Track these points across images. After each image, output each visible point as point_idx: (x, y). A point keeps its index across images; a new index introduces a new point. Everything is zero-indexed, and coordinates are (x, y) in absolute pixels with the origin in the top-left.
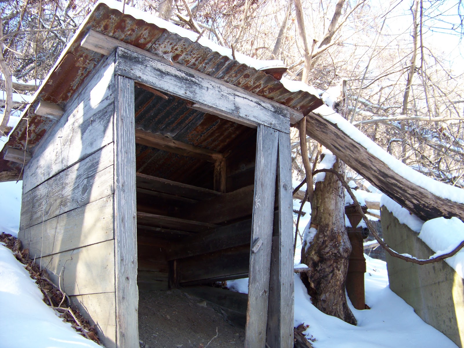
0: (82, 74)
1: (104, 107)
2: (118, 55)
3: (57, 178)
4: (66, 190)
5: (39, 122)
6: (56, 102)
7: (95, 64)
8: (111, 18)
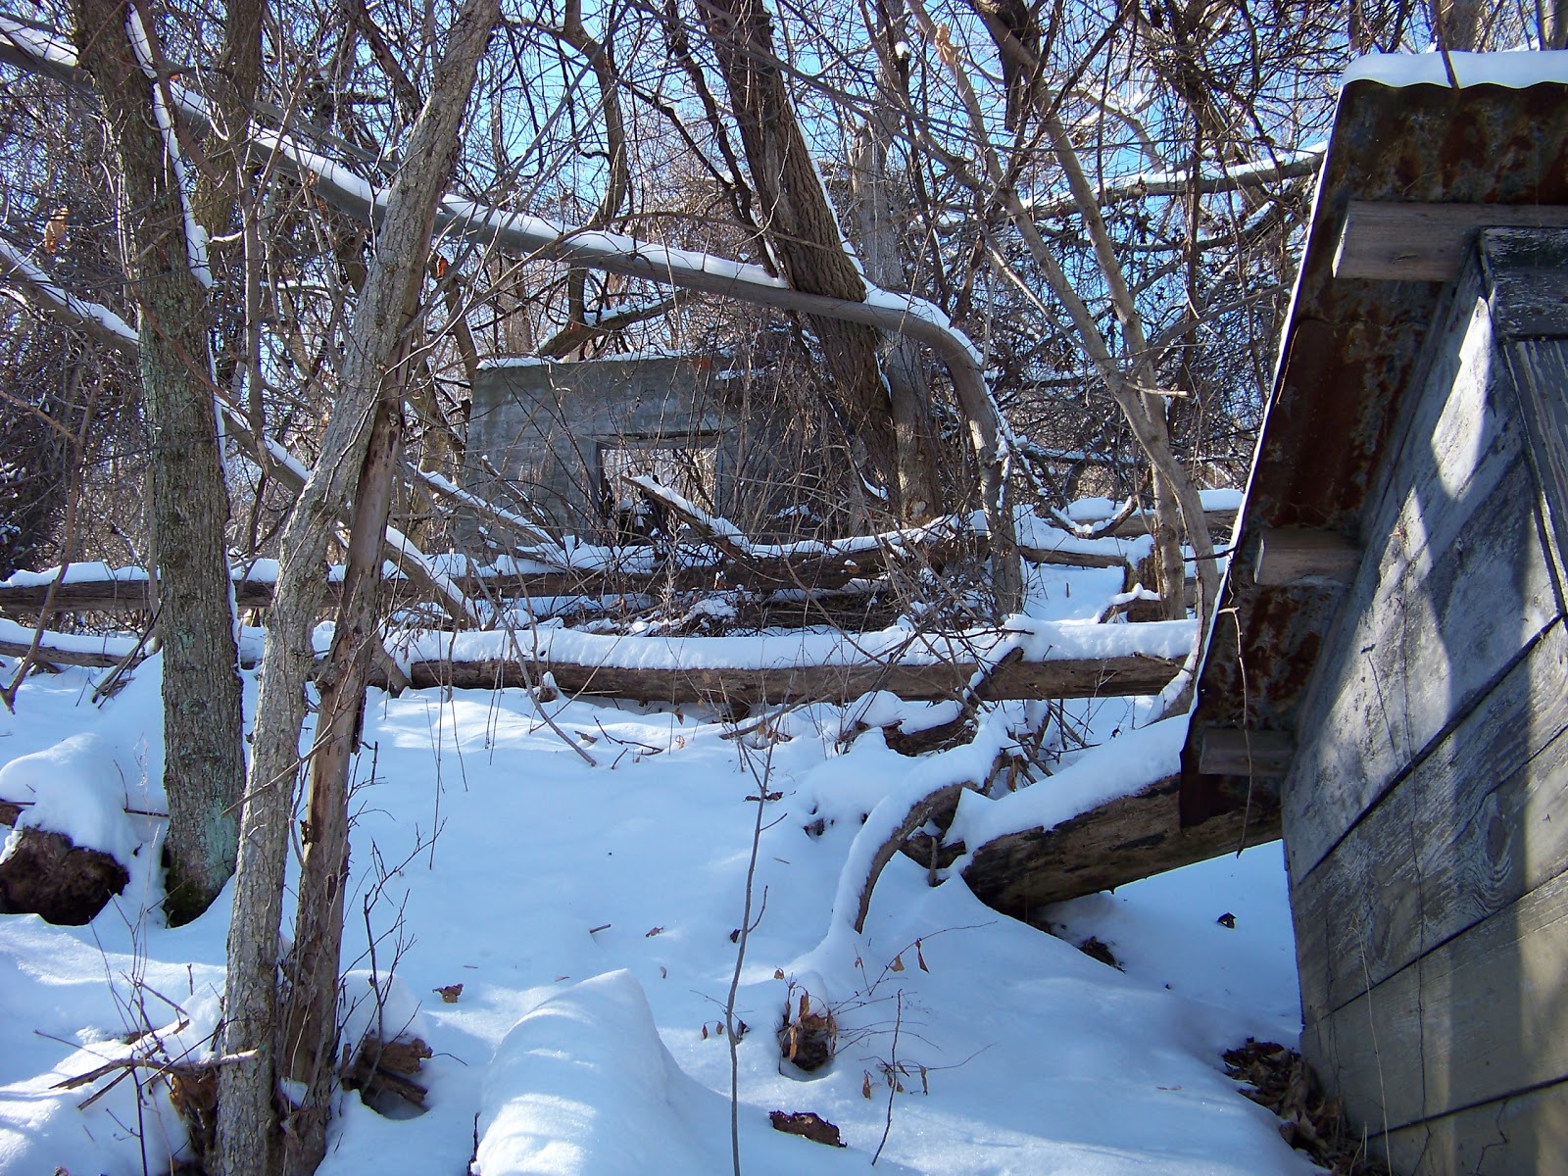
0: (1382, 386)
1: (1493, 482)
2: (1489, 259)
3: (1387, 808)
4: (1429, 851)
5: (1285, 610)
6: (1321, 521)
7: (1418, 334)
8: (1412, 128)
